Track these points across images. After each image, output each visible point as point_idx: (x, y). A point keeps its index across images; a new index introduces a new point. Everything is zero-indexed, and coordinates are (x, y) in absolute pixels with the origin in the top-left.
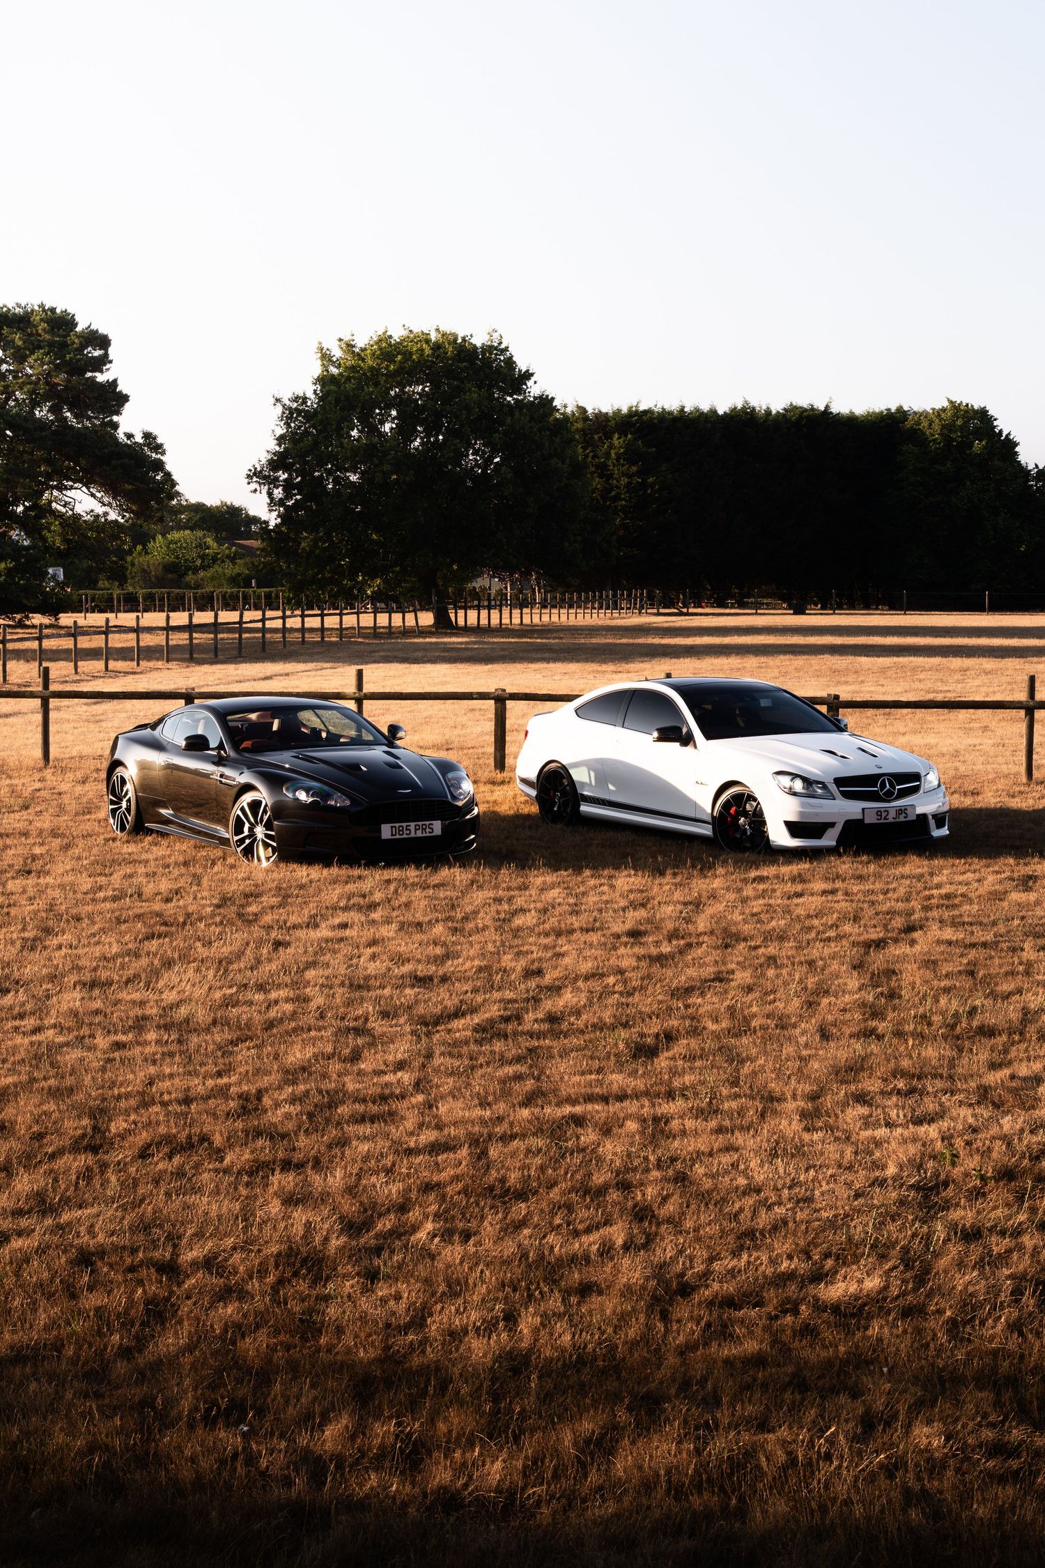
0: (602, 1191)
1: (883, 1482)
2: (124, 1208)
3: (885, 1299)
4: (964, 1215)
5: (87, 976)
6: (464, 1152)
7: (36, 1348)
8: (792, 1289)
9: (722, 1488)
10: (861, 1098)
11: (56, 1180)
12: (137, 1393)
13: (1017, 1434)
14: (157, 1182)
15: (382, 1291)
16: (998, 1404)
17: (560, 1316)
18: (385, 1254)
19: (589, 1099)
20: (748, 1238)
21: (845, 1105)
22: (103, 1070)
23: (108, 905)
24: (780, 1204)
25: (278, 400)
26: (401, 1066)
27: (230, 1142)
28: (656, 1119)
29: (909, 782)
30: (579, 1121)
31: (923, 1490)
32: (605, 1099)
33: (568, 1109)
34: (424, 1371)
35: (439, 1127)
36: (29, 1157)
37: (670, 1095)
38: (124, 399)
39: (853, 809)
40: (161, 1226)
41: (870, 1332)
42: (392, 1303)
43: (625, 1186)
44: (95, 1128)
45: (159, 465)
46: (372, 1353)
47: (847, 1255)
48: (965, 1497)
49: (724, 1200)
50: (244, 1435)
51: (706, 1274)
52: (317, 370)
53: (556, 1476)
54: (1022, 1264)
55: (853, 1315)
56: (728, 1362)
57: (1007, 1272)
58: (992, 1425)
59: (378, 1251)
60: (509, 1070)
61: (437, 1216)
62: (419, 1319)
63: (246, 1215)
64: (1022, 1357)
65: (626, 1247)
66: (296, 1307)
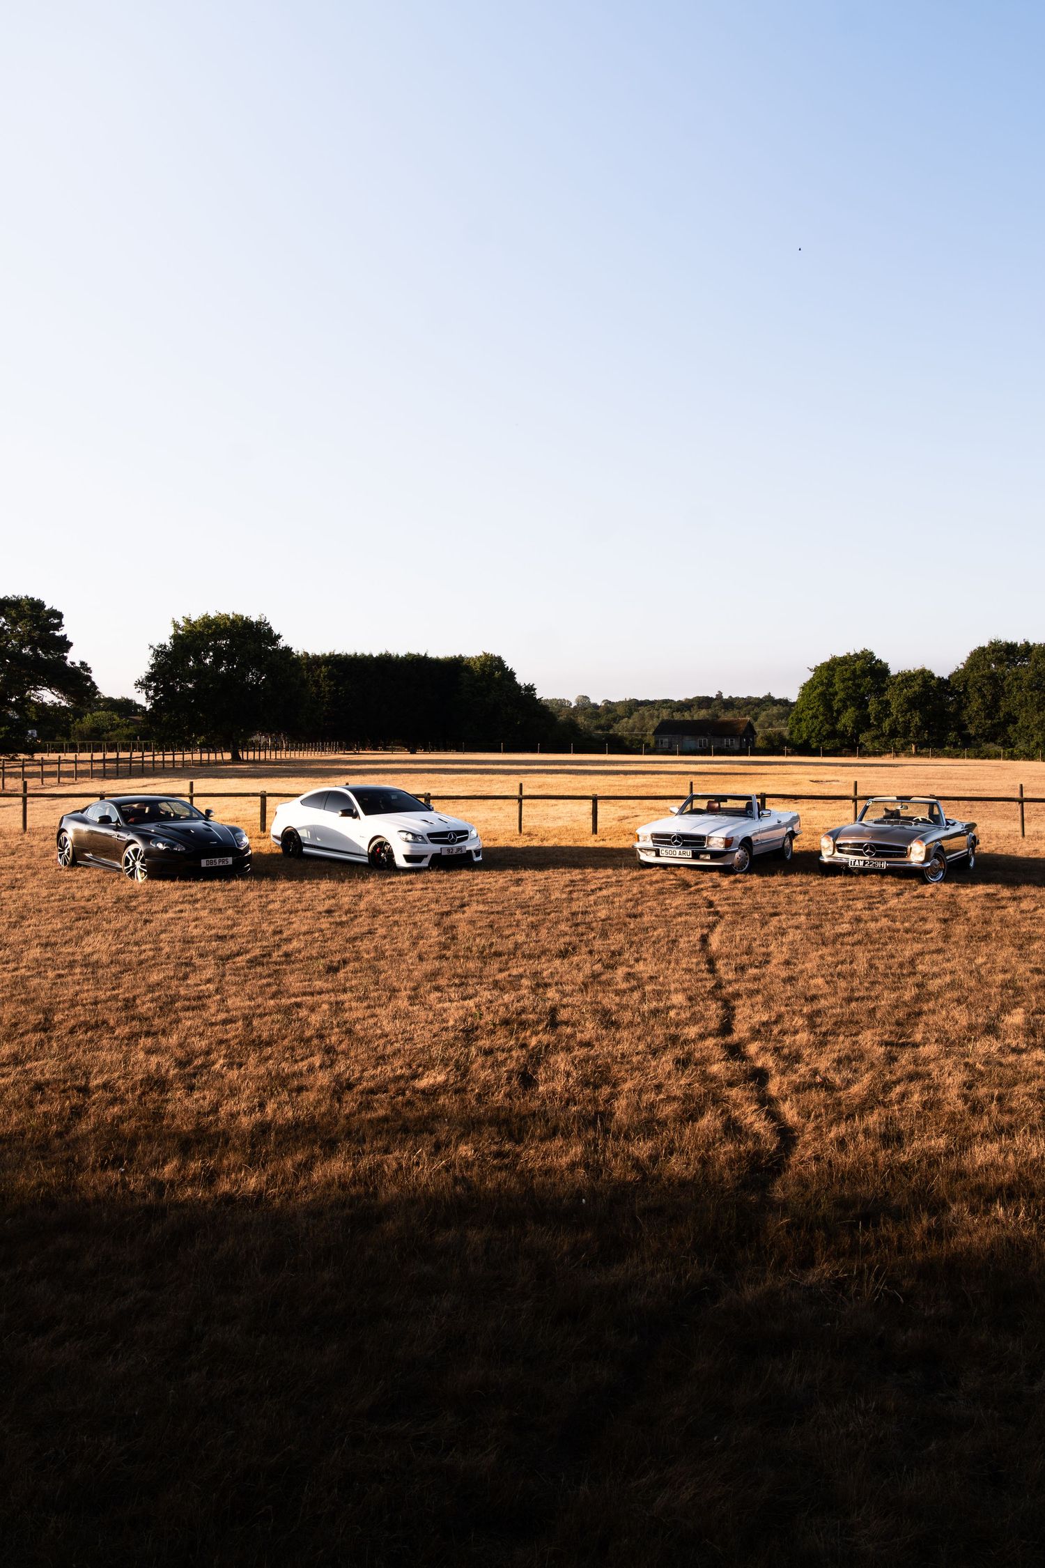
0: (309, 1039)
1: (444, 1174)
2: (60, 1060)
3: (447, 1086)
4: (485, 1043)
5: (44, 941)
6: (240, 1023)
7: (10, 1135)
8: (402, 1084)
9: (366, 1183)
10: (438, 989)
11: (24, 1047)
12: (65, 1155)
13: (507, 1147)
14: (78, 1046)
15: (196, 1095)
16: (499, 1133)
17: (287, 1103)
18: (198, 1077)
19: (304, 994)
20: (382, 1059)
21: (430, 992)
22: (51, 989)
23: (56, 903)
24: (397, 1042)
25: (151, 647)
26: (209, 981)
27: (118, 1023)
28: (337, 1003)
29: (463, 834)
30: (299, 1005)
31: (463, 1177)
32: (312, 994)
33: (293, 1000)
34: (217, 1135)
35: (228, 1011)
36: (9, 1035)
37: (345, 991)
38: (70, 644)
39: (436, 848)
40: (80, 1068)
41: (439, 1102)
42: (201, 1101)
43: (321, 1037)
44: (46, 1019)
45: (89, 678)
46: (190, 1127)
47: (429, 1065)
48: (482, 1179)
49: (370, 1041)
50: (122, 1173)
51: (360, 1078)
52: (172, 632)
53: (283, 1183)
54: (512, 1065)
55: (431, 1094)
56: (370, 1121)
57: (504, 1069)
58: (497, 1143)
59: (194, 1075)
60: (264, 981)
61: (225, 1056)
62: (215, 1109)
63: (126, 1061)
64: (511, 1109)
65: (321, 1067)
66: (151, 1106)
